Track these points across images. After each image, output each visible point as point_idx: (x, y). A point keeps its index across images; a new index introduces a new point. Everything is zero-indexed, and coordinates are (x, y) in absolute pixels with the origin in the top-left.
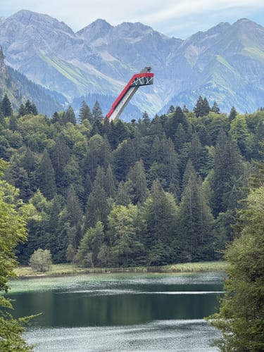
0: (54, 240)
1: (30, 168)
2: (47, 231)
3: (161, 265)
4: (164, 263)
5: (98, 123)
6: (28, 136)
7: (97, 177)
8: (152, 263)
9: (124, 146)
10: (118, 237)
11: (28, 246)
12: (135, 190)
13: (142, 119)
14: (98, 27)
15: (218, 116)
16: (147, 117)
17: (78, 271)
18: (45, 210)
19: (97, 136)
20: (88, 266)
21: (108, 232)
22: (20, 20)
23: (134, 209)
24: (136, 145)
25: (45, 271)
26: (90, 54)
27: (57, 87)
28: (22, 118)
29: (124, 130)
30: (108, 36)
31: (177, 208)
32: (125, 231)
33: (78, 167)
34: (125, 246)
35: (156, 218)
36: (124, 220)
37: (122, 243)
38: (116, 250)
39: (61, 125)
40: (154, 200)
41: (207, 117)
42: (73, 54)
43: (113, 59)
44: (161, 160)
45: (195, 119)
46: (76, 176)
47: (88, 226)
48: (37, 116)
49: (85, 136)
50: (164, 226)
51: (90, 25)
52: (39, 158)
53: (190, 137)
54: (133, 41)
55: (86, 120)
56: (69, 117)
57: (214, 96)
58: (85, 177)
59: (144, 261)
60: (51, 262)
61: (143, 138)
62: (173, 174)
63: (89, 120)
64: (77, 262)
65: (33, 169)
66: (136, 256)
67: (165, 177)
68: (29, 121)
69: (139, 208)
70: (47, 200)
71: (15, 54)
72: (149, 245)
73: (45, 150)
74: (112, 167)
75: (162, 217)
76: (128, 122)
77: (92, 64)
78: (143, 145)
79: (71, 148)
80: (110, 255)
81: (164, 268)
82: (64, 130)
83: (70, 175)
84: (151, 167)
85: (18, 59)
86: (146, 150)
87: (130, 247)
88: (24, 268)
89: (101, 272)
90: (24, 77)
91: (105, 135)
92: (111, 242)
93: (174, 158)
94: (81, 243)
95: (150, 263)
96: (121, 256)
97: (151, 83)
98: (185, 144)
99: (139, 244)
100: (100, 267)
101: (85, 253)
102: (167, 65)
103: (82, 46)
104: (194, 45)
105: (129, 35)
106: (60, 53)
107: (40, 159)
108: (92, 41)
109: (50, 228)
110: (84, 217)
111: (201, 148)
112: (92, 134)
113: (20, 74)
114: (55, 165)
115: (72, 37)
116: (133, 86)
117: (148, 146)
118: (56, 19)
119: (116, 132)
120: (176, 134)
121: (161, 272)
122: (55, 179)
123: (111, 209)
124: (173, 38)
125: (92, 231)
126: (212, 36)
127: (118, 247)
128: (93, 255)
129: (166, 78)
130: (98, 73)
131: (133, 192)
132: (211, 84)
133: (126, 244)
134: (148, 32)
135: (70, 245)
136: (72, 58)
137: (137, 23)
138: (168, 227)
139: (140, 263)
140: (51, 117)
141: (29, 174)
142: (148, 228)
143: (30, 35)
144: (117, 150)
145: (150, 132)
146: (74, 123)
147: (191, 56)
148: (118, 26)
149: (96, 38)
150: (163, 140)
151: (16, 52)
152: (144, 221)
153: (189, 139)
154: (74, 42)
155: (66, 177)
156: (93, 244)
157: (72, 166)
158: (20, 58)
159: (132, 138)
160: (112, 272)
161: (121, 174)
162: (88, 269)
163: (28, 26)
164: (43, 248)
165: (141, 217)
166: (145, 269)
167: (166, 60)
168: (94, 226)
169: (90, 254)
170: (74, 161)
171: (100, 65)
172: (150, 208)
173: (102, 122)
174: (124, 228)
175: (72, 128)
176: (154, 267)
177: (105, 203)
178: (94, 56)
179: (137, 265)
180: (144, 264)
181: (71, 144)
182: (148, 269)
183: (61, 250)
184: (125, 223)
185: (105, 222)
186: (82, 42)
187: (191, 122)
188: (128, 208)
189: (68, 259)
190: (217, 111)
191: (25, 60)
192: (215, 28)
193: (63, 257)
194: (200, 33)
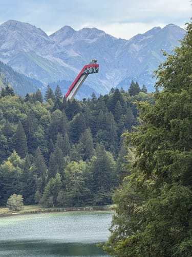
0: (26, 188)
1: (8, 135)
2: (20, 181)
3: (103, 205)
4: (105, 203)
5: (58, 102)
6: (7, 111)
7: (57, 141)
8: (97, 203)
9: (77, 118)
10: (72, 185)
11: (7, 192)
12: (85, 150)
13: (91, 98)
14: (65, 32)
15: (146, 95)
16: (94, 96)
17: (42, 210)
18: (19, 166)
19: (58, 111)
20: (50, 206)
21: (64, 181)
22: (9, 28)
23: (83, 164)
24: (86, 117)
25: (18, 211)
26: (60, 51)
27: (35, 75)
28: (3, 99)
29: (78, 107)
30: (72, 38)
31: (114, 163)
32: (77, 180)
33: (44, 133)
34: (77, 191)
35: (100, 170)
36: (76, 173)
37: (75, 189)
38: (70, 195)
39: (31, 103)
40: (98, 157)
41: (138, 96)
42: (47, 52)
43: (76, 55)
44: (104, 128)
45: (130, 97)
46: (42, 140)
47: (50, 177)
48: (14, 97)
49: (49, 111)
50: (105, 176)
51: (59, 30)
52: (14, 127)
53: (126, 110)
54: (91, 41)
55: (50, 99)
56: (38, 97)
57: (150, 81)
58: (49, 141)
59: (91, 202)
60: (23, 204)
61: (91, 112)
62: (113, 138)
63: (53, 99)
64: (42, 203)
65: (10, 135)
66: (85, 199)
67: (107, 140)
68: (8, 101)
69: (87, 163)
70: (21, 159)
71: (5, 52)
72: (94, 190)
73: (19, 121)
74: (68, 134)
75: (103, 170)
76: (80, 101)
77: (61, 58)
78: (91, 117)
79: (39, 120)
80: (66, 199)
81: (105, 207)
82: (34, 107)
83: (38, 140)
84: (97, 133)
85: (7, 56)
86: (94, 120)
87: (80, 192)
88: (3, 209)
89: (60, 211)
90: (11, 69)
91: (63, 110)
92: (67, 188)
93: (114, 126)
94: (45, 190)
95: (95, 203)
96: (74, 198)
97: (97, 72)
98: (122, 115)
99: (87, 190)
100: (59, 207)
101: (48, 197)
102: (116, 59)
103: (54, 45)
104: (135, 44)
105: (88, 37)
106: (38, 51)
107: (16, 128)
108: (61, 42)
109: (23, 179)
110: (47, 170)
111: (134, 119)
112: (54, 109)
113: (8, 67)
114: (27, 133)
115: (46, 39)
116: (84, 74)
117: (95, 118)
118: (34, 26)
119: (71, 108)
120: (116, 109)
121: (103, 210)
122: (27, 143)
123: (67, 164)
124: (120, 39)
125: (54, 181)
126: (148, 37)
127: (72, 192)
128: (54, 199)
129: (115, 68)
130: (66, 65)
131: (83, 152)
132: (148, 72)
133: (78, 190)
134: (102, 34)
135: (38, 191)
136: (47, 54)
137: (93, 28)
138: (109, 177)
139: (88, 204)
140: (24, 98)
141: (8, 139)
142: (93, 178)
143: (16, 38)
144: (72, 121)
145: (96, 107)
146: (41, 101)
147: (133, 51)
148: (80, 31)
149: (64, 39)
150: (106, 114)
151: (5, 51)
152: (90, 173)
153: (125, 112)
154: (48, 43)
155: (35, 141)
156: (53, 190)
157: (39, 133)
158: (9, 55)
159: (83, 112)
160: (67, 211)
161: (75, 138)
162: (50, 209)
163: (14, 32)
164: (17, 193)
165: (88, 170)
166: (91, 208)
167: (115, 55)
168: (54, 177)
169: (51, 198)
170: (40, 129)
171: (67, 59)
172: (95, 163)
173: (62, 101)
174: (75, 178)
175: (40, 105)
176: (98, 207)
177: (63, 160)
178: (62, 53)
179: (86, 205)
180: (91, 205)
181: (38, 117)
182: (94, 208)
183: (31, 194)
184: (77, 174)
185: (62, 174)
186: (54, 42)
187: (126, 99)
188: (79, 163)
189: (36, 202)
190: (145, 91)
191: (13, 57)
192: (150, 31)
193: (32, 200)
194: (139, 35)
